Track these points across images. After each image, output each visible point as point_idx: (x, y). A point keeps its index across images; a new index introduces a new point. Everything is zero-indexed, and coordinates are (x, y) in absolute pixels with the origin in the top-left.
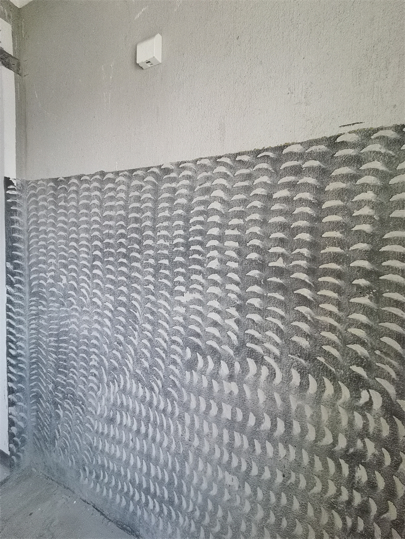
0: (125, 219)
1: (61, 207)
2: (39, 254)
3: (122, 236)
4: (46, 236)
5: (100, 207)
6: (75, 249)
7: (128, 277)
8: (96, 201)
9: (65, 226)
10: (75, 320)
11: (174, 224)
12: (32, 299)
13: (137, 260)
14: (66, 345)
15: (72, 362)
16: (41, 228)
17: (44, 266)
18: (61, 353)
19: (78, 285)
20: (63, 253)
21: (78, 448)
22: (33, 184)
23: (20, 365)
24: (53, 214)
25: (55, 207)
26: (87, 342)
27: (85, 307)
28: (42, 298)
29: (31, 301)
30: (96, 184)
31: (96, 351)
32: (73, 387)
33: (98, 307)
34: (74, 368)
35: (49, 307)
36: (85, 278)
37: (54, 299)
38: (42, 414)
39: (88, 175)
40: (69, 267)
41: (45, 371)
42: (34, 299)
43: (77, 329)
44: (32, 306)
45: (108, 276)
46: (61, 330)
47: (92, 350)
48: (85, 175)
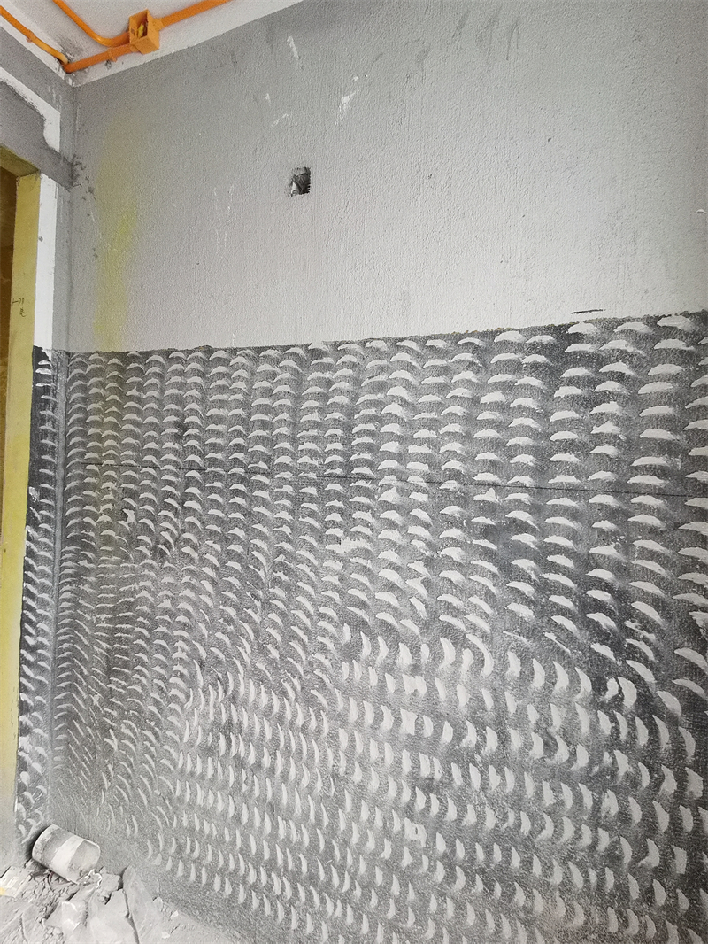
0: (245, 422)
1: (131, 398)
2: (85, 473)
3: (239, 448)
4: (100, 445)
5: (202, 401)
6: (154, 467)
7: (248, 514)
8: (194, 392)
9: (136, 429)
10: (149, 584)
11: (328, 434)
12: (67, 548)
13: (263, 487)
14: (129, 626)
15: (140, 655)
16: (92, 431)
17: (94, 494)
18: (120, 640)
19: (156, 524)
20: (130, 473)
21: (146, 802)
22: (80, 359)
23: (40, 663)
24: (114, 409)
25: (120, 397)
26: (169, 620)
27: (167, 562)
28: (86, 546)
29: (66, 552)
30: (194, 365)
31: (185, 634)
32: (140, 696)
33: (192, 560)
34: (143, 664)
35: (99, 562)
36: (170, 514)
37: (109, 549)
38: (77, 749)
39: (182, 351)
40: (142, 496)
41: (86, 672)
42: (72, 548)
43: (152, 599)
44: (66, 560)
45: (211, 512)
46: (120, 601)
47: (177, 633)
48: (177, 351)
